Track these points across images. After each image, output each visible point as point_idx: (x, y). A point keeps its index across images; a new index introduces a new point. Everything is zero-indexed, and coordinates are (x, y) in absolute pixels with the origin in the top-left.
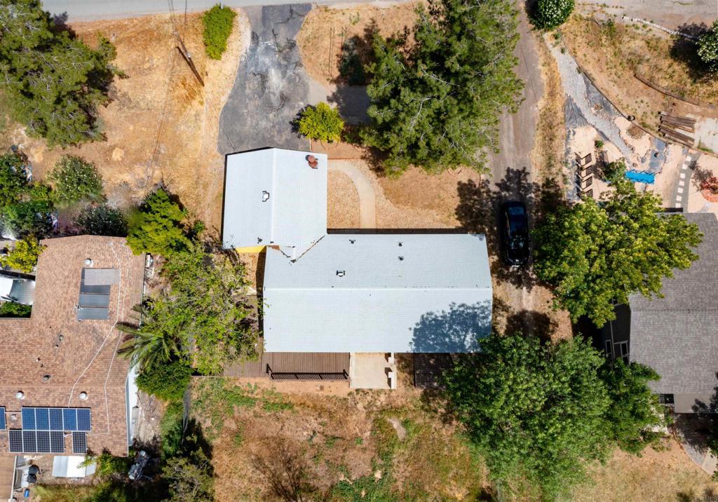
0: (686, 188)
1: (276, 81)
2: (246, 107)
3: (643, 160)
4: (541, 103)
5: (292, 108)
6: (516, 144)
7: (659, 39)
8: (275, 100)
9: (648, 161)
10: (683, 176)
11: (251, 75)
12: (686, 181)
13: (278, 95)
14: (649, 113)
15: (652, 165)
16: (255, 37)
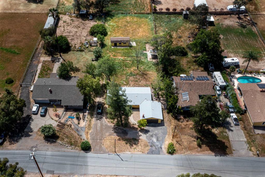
0: (62, 115)
1: (154, 140)
2: (161, 135)
3: (70, 120)
4: (90, 131)
5: (150, 134)
6: (97, 125)
7: (61, 140)
8: (154, 136)
9: (69, 120)
10: (62, 117)
11: (161, 141)
12: (62, 116)
13: (154, 137)
14: (66, 128)
15: (68, 119)
16: (161, 148)
